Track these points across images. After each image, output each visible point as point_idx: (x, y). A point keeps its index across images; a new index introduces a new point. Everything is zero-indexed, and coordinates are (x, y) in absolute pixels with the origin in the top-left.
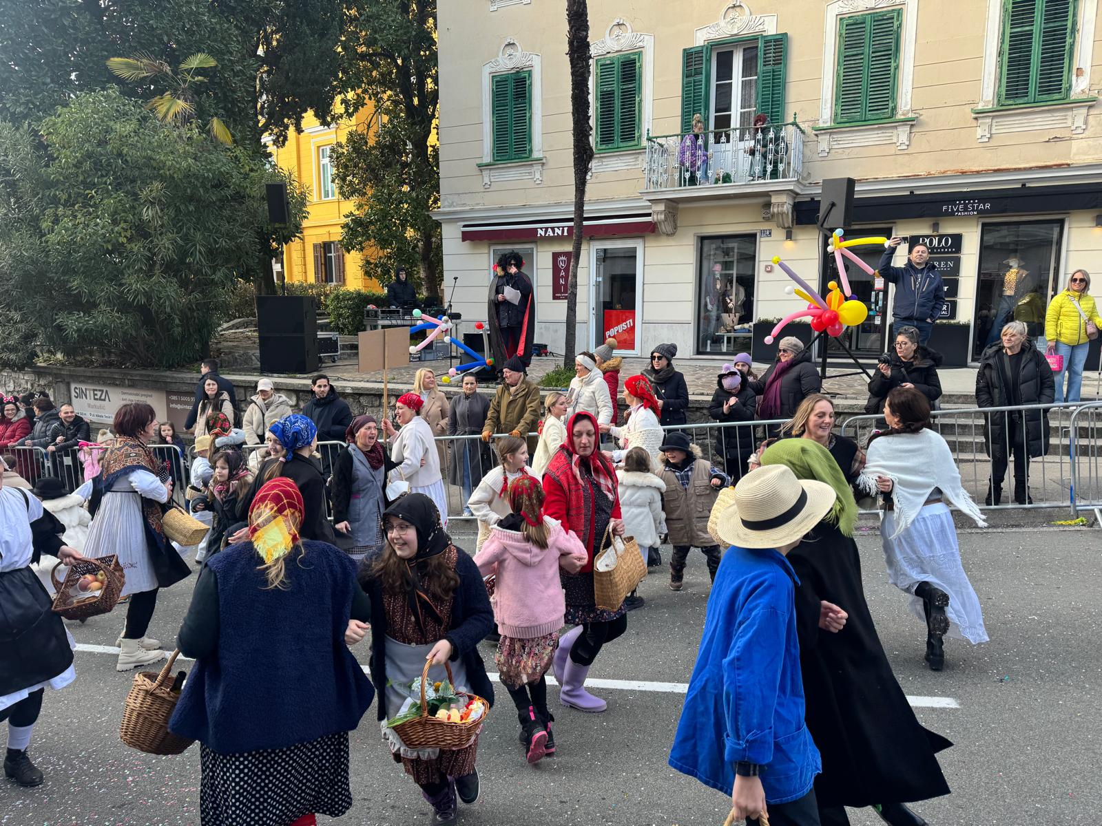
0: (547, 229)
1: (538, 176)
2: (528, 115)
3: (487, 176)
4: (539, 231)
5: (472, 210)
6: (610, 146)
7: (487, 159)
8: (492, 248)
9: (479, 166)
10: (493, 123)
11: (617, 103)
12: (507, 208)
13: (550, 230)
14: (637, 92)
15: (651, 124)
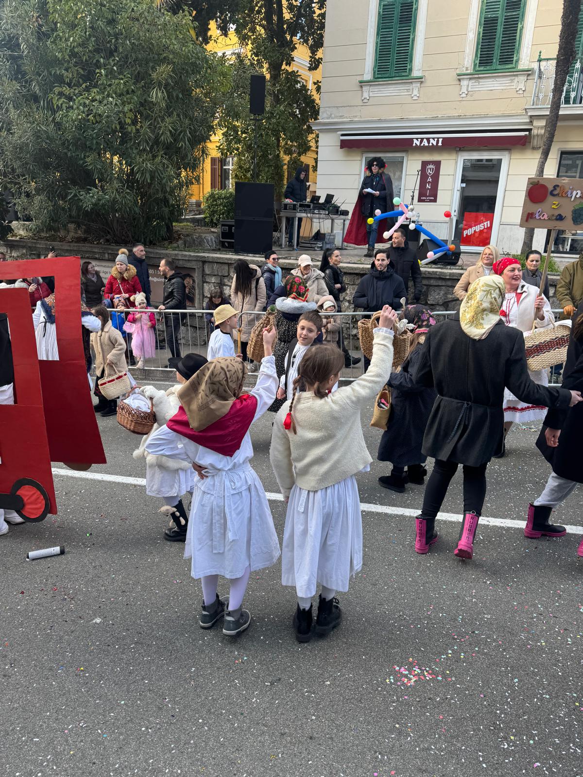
0: (422, 139)
1: (416, 92)
2: (411, 37)
3: (367, 92)
4: (415, 141)
5: (351, 122)
6: (488, 68)
7: (368, 76)
8: (365, 155)
9: (361, 82)
10: (377, 44)
11: (500, 29)
12: (386, 121)
13: (425, 140)
14: (520, 19)
15: (530, 50)
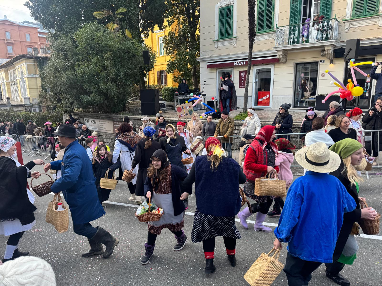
0: (237, 62)
1: (235, 43)
2: (231, 21)
3: (216, 45)
4: (235, 63)
5: (211, 57)
6: (262, 31)
7: (217, 38)
8: (218, 70)
9: (214, 41)
10: (219, 25)
11: (265, 15)
12: (223, 56)
13: (239, 63)
14: (273, 10)
15: (278, 22)
